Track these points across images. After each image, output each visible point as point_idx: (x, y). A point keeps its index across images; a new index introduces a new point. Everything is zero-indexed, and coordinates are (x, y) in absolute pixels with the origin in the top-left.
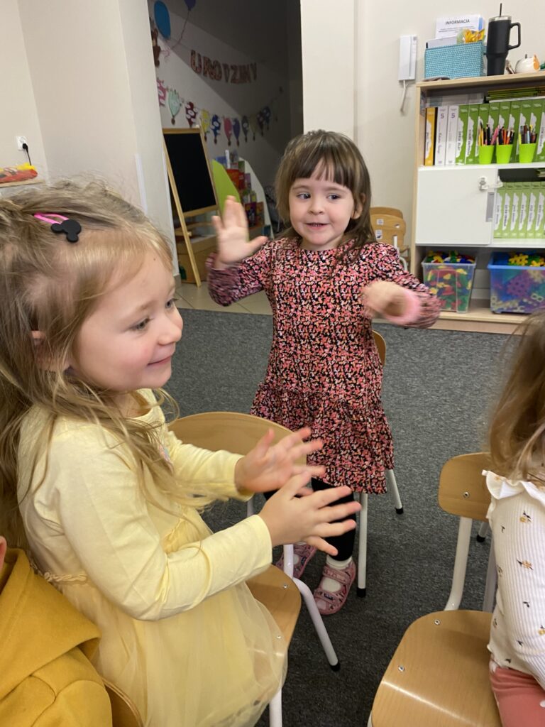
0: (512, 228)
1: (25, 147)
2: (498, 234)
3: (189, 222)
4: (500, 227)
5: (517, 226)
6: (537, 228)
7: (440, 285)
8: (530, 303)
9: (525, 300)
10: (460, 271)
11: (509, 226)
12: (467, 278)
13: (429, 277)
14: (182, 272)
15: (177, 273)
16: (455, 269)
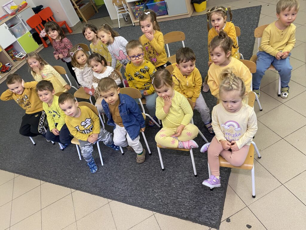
3: (76, 3)
9: (158, 12)
10: (141, 7)
12: (143, 9)
13: (134, 11)
14: (81, 19)
15: (79, 20)
16: (140, 7)
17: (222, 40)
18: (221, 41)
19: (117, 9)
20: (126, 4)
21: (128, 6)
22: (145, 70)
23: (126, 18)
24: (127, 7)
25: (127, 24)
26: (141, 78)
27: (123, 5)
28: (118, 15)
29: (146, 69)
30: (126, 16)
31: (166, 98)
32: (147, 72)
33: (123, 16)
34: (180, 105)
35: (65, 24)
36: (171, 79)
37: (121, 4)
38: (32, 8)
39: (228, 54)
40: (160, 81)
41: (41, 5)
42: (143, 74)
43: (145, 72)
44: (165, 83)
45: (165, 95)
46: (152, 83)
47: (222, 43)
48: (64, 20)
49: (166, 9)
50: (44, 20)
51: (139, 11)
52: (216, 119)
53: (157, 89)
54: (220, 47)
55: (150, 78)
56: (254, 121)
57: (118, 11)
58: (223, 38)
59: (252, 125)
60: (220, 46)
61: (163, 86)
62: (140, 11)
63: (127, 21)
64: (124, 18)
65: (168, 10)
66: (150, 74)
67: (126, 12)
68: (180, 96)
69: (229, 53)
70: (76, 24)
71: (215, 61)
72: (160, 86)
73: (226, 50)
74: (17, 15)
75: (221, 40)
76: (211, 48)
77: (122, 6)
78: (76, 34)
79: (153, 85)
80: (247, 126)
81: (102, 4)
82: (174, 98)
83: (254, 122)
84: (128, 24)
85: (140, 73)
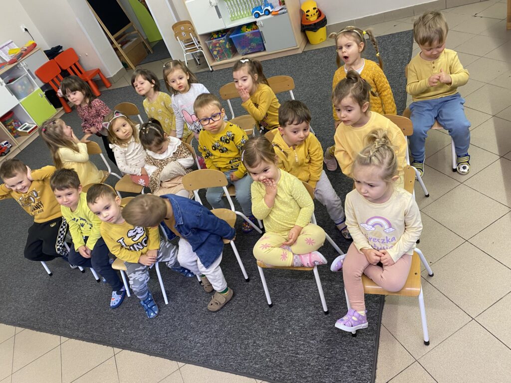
0: (236, 15)
1: (26, 30)
2: (232, 19)
3: (117, 39)
4: (231, 15)
6: (245, 12)
7: (217, 49)
8: (252, 48)
9: (250, 47)
10: (221, 41)
11: (234, 14)
12: (225, 43)
13: (211, 47)
14: (125, 65)
15: (122, 66)
16: (219, 40)
17: (353, 86)
18: (350, 87)
19: (182, 45)
20: (197, 38)
21: (200, 40)
22: (228, 138)
23: (199, 60)
24: (199, 42)
25: (199, 69)
26: (223, 152)
27: (191, 38)
28: (185, 55)
29: (229, 136)
30: (198, 56)
31: (267, 182)
32: (231, 141)
33: (193, 56)
34: (291, 192)
35: (99, 73)
36: (273, 151)
37: (189, 38)
38: (45, 51)
39: (364, 107)
40: (255, 155)
41: (59, 46)
42: (225, 145)
43: (228, 141)
44: (262, 159)
45: (265, 178)
46: (242, 160)
47: (353, 89)
48: (97, 68)
49: (261, 43)
50: (64, 68)
51: (217, 47)
52: (352, 214)
53: (250, 169)
54: (351, 97)
55: (237, 151)
56: (416, 215)
57: (184, 48)
58: (353, 83)
59: (413, 222)
60: (350, 95)
61: (261, 162)
62: (220, 47)
63: (200, 64)
64: (195, 59)
65: (265, 44)
66: (236, 143)
67: (198, 50)
68: (290, 178)
69: (366, 106)
70: (117, 73)
71: (345, 119)
72: (255, 164)
73: (361, 101)
74: (19, 64)
75: (351, 84)
76: (336, 99)
77: (190, 40)
78: (117, 89)
79: (243, 162)
80: (405, 223)
81: (158, 39)
82: (281, 182)
83: (415, 218)
84: (202, 68)
85: (221, 143)
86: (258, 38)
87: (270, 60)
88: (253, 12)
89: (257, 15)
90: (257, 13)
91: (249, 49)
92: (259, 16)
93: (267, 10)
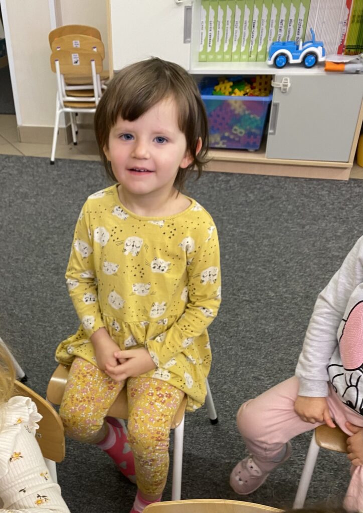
4: (205, 48)
5: (222, 47)
8: (232, 137)
9: (227, 134)
11: (214, 47)
86: (258, 118)
87: (267, 177)
88: (273, 50)
89: (282, 60)
90: (283, 54)
91: (223, 138)
92: (287, 64)
93: (312, 54)
